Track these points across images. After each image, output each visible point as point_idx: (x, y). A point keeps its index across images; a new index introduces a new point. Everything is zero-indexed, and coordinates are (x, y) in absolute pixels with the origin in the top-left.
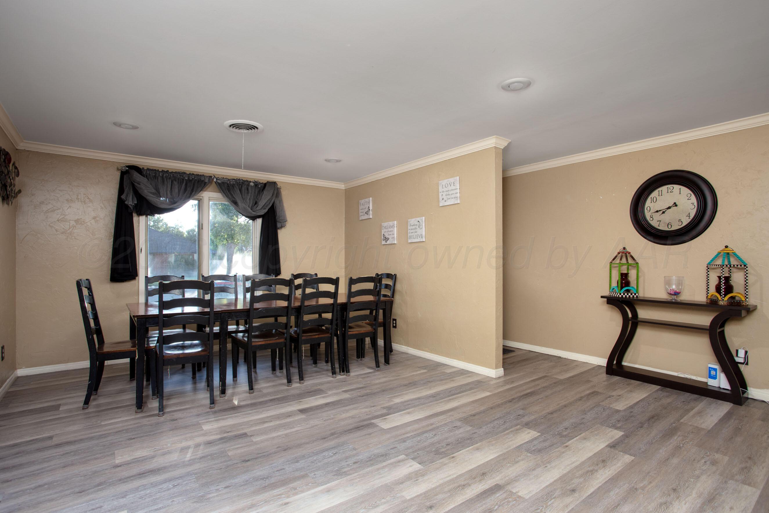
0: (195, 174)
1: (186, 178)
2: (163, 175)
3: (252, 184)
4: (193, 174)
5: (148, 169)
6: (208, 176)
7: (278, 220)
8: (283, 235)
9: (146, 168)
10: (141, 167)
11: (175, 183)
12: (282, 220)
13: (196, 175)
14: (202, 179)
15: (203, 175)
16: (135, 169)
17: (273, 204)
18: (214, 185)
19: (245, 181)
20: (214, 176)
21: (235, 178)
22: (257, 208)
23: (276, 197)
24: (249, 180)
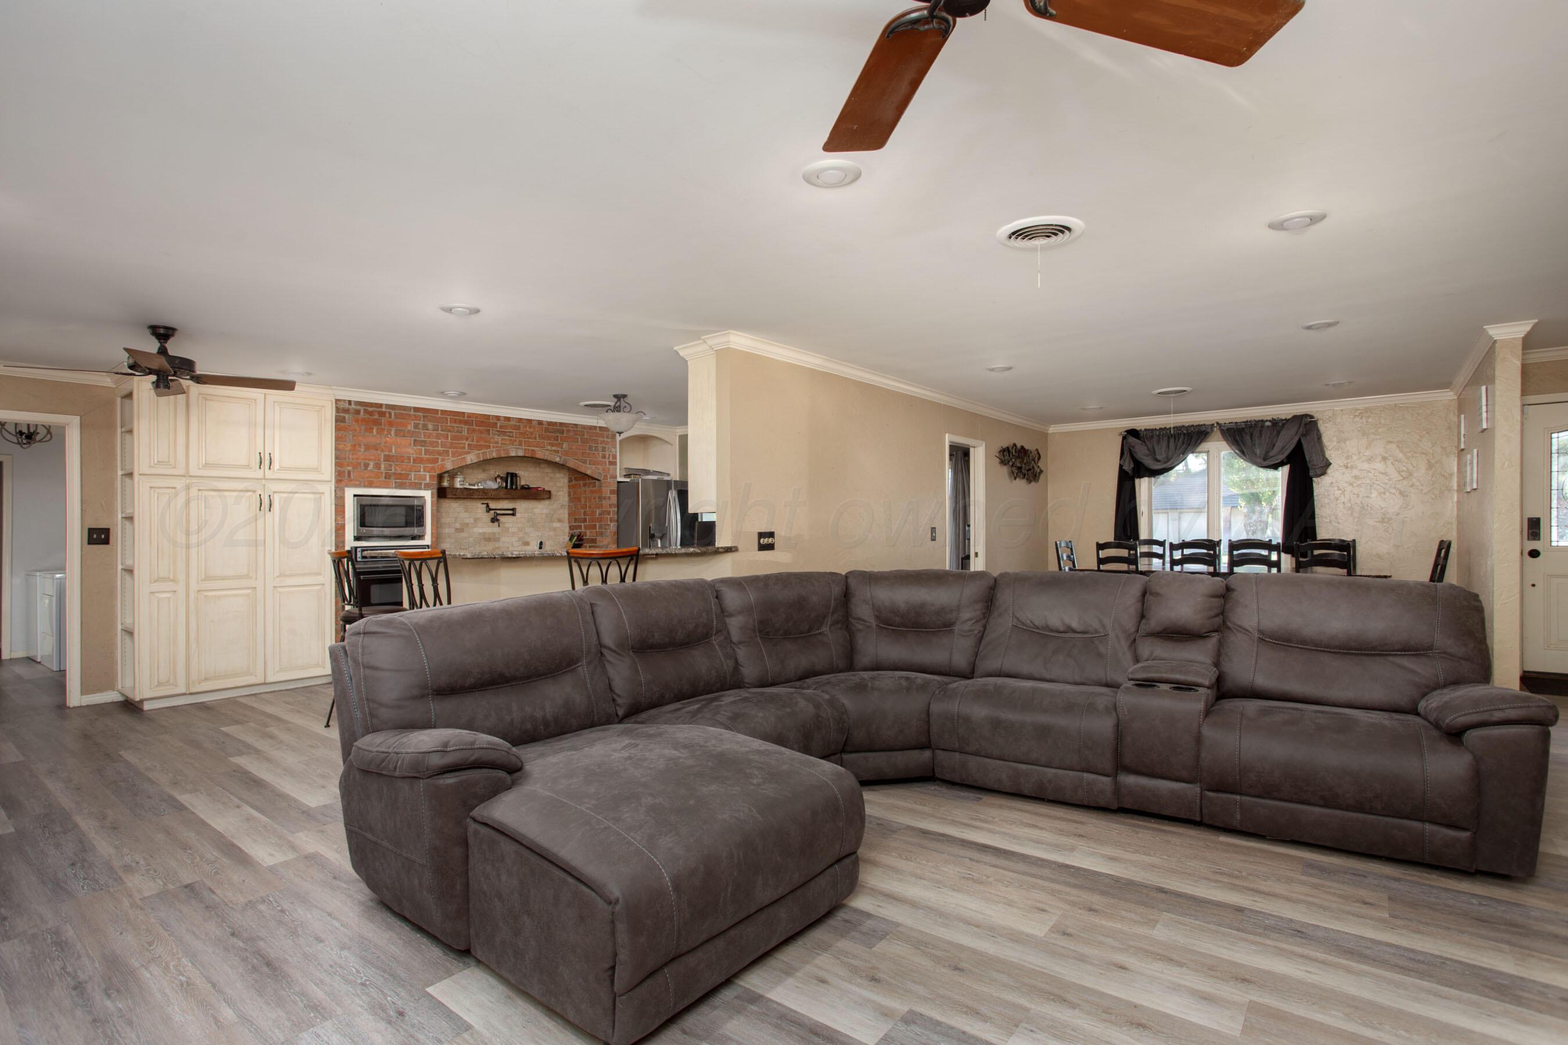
0: (1195, 424)
1: (1185, 432)
2: (1160, 434)
3: (1268, 424)
4: (1193, 426)
5: (1145, 430)
6: (1210, 425)
7: (1309, 466)
8: (1322, 488)
9: (1143, 429)
10: (1138, 429)
11: (1172, 440)
12: (1314, 465)
13: (1196, 426)
14: (1203, 429)
15: (1204, 425)
16: (1133, 433)
17: (1299, 446)
18: (1217, 433)
19: (1259, 421)
20: (1218, 423)
21: (1246, 420)
22: (1271, 454)
23: (1303, 435)
24: (1265, 419)
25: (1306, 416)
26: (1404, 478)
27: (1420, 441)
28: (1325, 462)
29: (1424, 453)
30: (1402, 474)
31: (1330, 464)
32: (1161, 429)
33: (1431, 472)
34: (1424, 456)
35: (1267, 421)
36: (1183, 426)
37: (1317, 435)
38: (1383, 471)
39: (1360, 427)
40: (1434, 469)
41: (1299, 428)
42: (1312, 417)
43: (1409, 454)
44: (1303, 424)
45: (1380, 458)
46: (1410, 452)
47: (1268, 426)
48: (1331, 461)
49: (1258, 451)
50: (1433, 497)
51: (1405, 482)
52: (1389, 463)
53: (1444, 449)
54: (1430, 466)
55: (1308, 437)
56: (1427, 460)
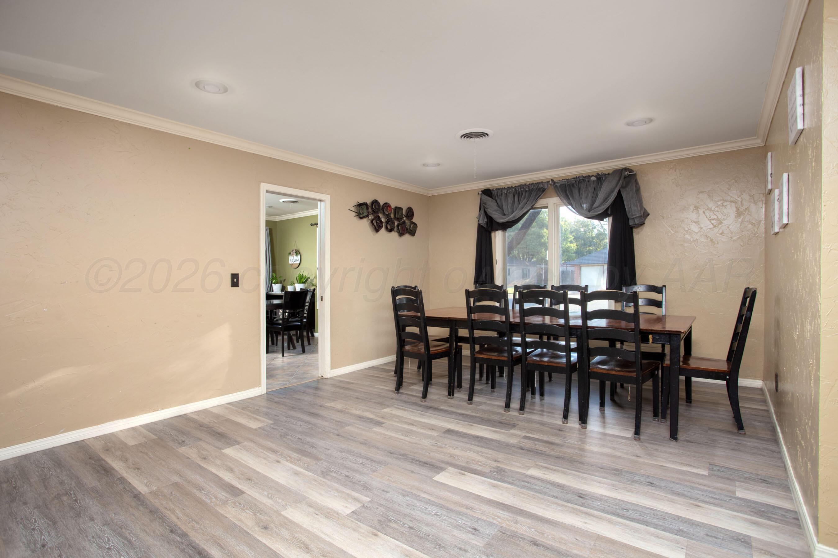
1: (527, 189)
2: (507, 192)
3: (593, 178)
4: (533, 184)
5: (497, 189)
6: (546, 182)
7: (630, 217)
9: (495, 189)
10: (492, 188)
12: (633, 215)
13: (536, 183)
14: (541, 186)
15: (542, 182)
16: (487, 192)
17: (619, 198)
18: (551, 190)
19: (586, 177)
20: (552, 180)
21: (575, 177)
22: (595, 206)
23: (622, 187)
24: (591, 175)
25: (626, 169)
26: (715, 226)
27: (729, 189)
28: (642, 212)
29: (733, 202)
30: (713, 222)
31: (649, 215)
32: (508, 187)
33: (740, 220)
34: (733, 204)
35: (593, 176)
36: (525, 184)
37: (636, 186)
38: (695, 220)
39: (675, 179)
40: (742, 217)
41: (619, 180)
42: (631, 171)
43: (719, 203)
44: (622, 177)
45: (692, 208)
46: (720, 200)
47: (594, 181)
48: (649, 212)
49: (585, 206)
50: (742, 244)
51: (716, 230)
52: (701, 211)
53: (752, 196)
54: (739, 214)
55: (627, 189)
56: (736, 207)
